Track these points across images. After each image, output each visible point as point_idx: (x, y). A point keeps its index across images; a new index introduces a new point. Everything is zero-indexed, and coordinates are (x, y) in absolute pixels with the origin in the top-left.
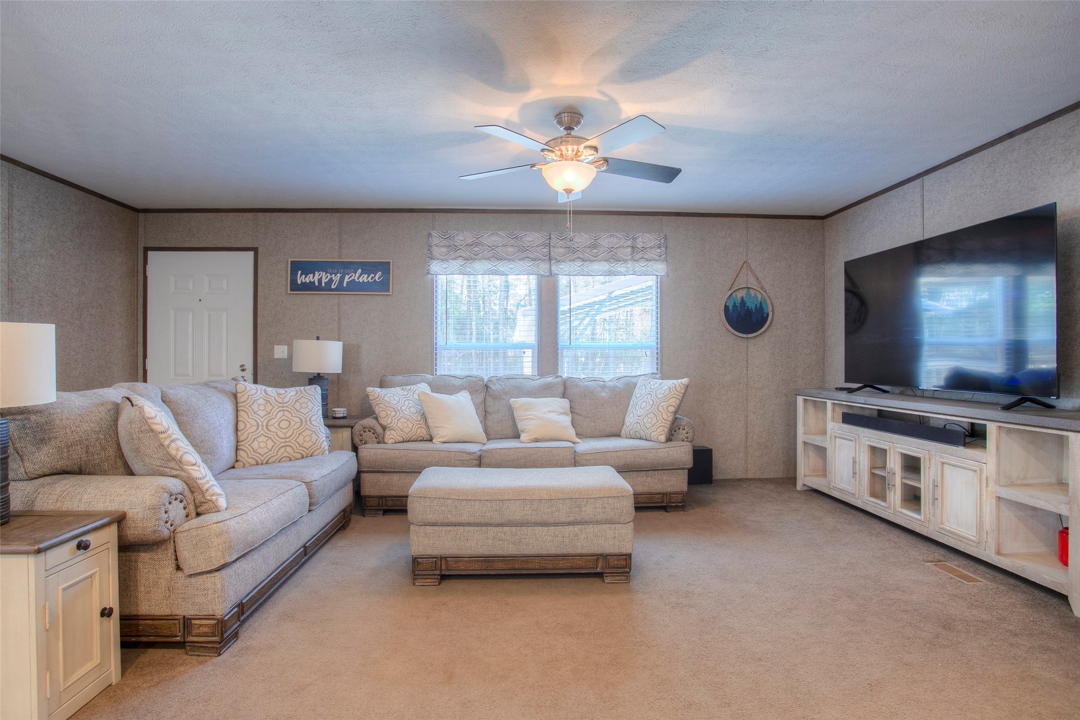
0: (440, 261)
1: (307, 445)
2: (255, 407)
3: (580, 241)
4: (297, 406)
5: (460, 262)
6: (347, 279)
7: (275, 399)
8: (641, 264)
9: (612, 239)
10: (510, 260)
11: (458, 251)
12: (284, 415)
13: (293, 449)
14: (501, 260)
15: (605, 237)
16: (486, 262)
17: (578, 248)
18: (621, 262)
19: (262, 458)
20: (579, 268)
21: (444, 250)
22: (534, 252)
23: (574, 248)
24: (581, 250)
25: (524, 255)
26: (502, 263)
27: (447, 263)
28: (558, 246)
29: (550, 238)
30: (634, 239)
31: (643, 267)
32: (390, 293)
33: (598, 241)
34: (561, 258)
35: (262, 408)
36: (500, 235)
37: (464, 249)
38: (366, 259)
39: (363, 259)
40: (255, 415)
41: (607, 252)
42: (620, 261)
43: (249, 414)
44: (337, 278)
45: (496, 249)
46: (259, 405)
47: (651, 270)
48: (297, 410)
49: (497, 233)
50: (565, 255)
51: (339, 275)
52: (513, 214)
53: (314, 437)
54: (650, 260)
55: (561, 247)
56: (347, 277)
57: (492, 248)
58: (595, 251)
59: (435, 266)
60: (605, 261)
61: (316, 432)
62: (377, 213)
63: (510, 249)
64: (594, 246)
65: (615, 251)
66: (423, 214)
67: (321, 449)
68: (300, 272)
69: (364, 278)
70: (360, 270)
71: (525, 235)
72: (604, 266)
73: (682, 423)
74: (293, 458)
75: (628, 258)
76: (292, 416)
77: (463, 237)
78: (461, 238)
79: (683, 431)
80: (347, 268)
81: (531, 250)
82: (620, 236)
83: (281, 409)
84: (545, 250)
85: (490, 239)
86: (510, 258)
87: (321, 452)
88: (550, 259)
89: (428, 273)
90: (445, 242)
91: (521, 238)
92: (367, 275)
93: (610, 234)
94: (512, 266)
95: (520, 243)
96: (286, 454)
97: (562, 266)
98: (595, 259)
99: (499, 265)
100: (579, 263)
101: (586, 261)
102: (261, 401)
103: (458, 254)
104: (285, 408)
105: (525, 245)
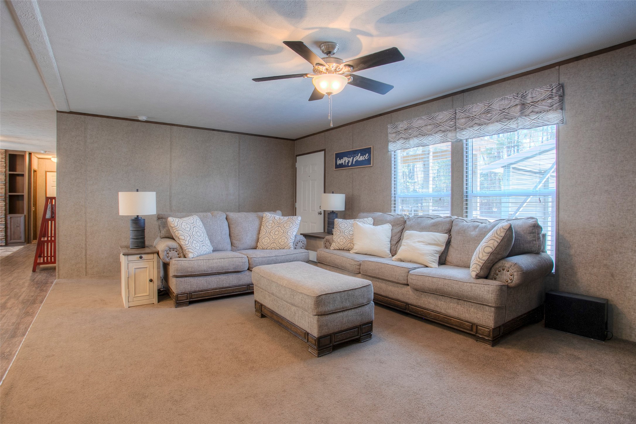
0: (393, 142)
1: (282, 243)
2: (267, 224)
3: (477, 109)
4: (285, 225)
5: (402, 141)
6: (355, 160)
7: (277, 221)
8: (531, 118)
9: (503, 102)
10: (429, 135)
11: (400, 135)
12: (278, 229)
13: (276, 244)
14: (424, 135)
15: (497, 102)
16: (415, 139)
17: (475, 116)
18: (514, 120)
19: (265, 247)
20: (476, 132)
21: (394, 135)
22: (444, 126)
23: (472, 117)
24: (478, 117)
25: (438, 129)
26: (425, 137)
27: (396, 143)
28: (461, 118)
29: (456, 113)
30: (524, 97)
31: (533, 120)
32: (372, 165)
33: (491, 106)
34: (462, 127)
35: (270, 224)
36: (423, 118)
37: (403, 133)
38: (362, 147)
39: (361, 147)
40: (267, 227)
41: (500, 113)
42: (512, 119)
43: (264, 227)
44: (351, 160)
45: (422, 129)
46: (269, 223)
47: (542, 121)
48: (284, 227)
49: (421, 118)
50: (466, 124)
51: (352, 158)
52: (434, 102)
53: (286, 240)
54: (540, 112)
55: (463, 118)
56: (355, 158)
57: (419, 128)
58: (489, 115)
59: (391, 147)
60: (497, 122)
61: (288, 238)
62: (366, 121)
63: (429, 127)
64: (488, 112)
65: (507, 111)
66: (386, 115)
67: (288, 247)
68: (338, 158)
69: (361, 158)
70: (360, 154)
71: (438, 115)
72: (498, 126)
73: (506, 265)
74: (276, 249)
75: (517, 115)
76: (281, 230)
77: (402, 125)
78: (401, 126)
79: (507, 273)
80: (355, 154)
81: (442, 125)
82: (510, 97)
83: (278, 226)
84: (452, 123)
85: (418, 122)
86: (429, 133)
87: (288, 248)
88: (456, 129)
89: (388, 151)
90: (394, 130)
91: (436, 117)
92: (362, 156)
93: (501, 98)
94: (430, 139)
95: (435, 121)
96: (273, 246)
97: (464, 133)
98: (490, 121)
99: (424, 139)
100: (476, 128)
101: (482, 125)
102: (271, 222)
103: (401, 136)
104: (280, 226)
105: (438, 122)
